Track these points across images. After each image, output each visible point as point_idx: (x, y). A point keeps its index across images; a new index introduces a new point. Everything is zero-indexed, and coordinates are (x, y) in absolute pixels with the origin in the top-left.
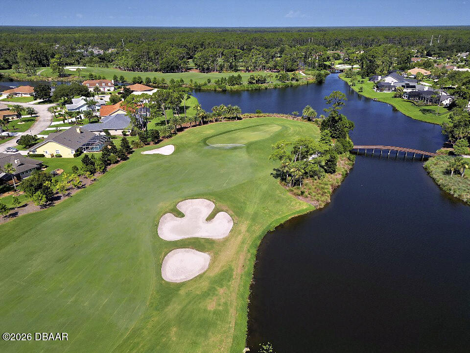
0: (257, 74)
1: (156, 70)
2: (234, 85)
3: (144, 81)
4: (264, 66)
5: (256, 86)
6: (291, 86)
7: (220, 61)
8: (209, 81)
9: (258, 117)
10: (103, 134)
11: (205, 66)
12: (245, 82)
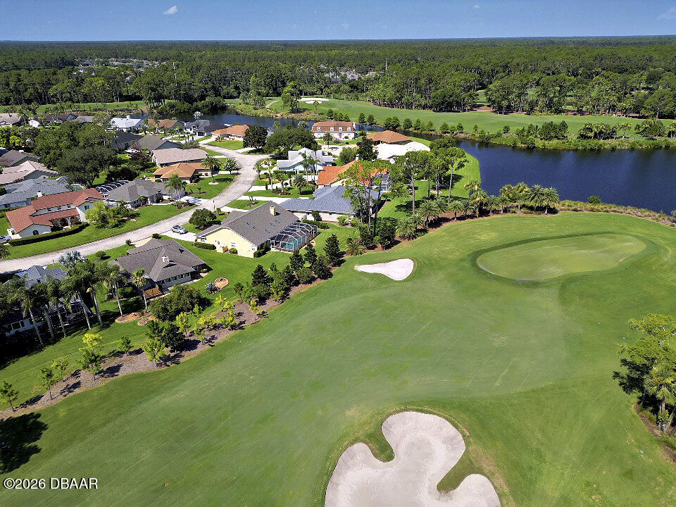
0: (599, 121)
1: (424, 107)
2: (551, 138)
3: (401, 125)
4: (614, 106)
5: (593, 143)
6: (667, 147)
7: (532, 93)
8: (507, 130)
11: (505, 103)
12: (572, 135)
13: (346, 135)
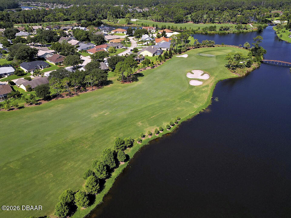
0: (224, 25)
1: (171, 22)
2: (211, 31)
3: (167, 28)
4: (230, 21)
5: (223, 32)
6: (243, 32)
7: (205, 16)
8: (199, 28)
9: (222, 46)
10: (159, 49)
11: (197, 20)
12: (218, 30)
13: (153, 31)
